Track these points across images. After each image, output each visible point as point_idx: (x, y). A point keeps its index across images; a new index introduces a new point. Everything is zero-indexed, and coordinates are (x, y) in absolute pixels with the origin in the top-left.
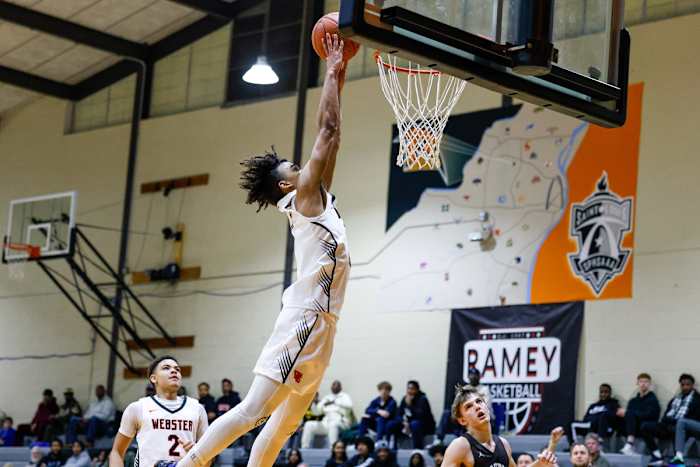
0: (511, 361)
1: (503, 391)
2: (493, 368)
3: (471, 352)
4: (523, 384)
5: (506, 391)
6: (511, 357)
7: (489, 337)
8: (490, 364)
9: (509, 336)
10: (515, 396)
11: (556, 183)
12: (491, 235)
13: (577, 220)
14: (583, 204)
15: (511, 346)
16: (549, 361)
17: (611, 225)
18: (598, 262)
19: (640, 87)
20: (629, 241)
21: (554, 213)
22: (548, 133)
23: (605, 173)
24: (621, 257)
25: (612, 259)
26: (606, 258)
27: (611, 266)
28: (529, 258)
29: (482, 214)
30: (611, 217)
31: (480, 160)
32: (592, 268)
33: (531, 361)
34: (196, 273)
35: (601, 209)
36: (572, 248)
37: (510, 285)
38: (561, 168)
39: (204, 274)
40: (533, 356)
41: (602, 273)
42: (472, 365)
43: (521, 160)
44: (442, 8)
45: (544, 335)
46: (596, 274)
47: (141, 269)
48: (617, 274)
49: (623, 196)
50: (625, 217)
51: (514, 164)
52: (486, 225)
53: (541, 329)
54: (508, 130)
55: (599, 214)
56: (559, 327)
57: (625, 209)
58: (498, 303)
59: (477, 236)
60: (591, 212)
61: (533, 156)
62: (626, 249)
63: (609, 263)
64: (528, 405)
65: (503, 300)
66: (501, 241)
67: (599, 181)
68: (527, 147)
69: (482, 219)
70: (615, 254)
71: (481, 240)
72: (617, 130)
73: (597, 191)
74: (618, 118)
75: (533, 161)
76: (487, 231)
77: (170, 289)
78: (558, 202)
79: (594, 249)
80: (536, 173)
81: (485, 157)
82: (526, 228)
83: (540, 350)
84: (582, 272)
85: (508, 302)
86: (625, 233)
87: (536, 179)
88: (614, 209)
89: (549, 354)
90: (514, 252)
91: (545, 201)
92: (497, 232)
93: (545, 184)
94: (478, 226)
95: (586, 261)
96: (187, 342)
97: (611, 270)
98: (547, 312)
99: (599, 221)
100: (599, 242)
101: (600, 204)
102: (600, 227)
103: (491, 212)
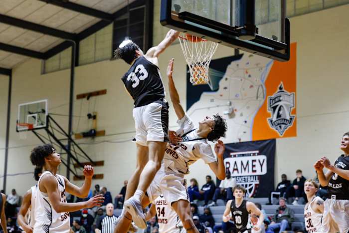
0: (245, 166)
1: (242, 179)
2: (237, 169)
3: (227, 163)
4: (251, 176)
5: (243, 179)
6: (245, 164)
7: (235, 156)
8: (235, 168)
9: (243, 155)
10: (247, 182)
11: (261, 88)
12: (233, 112)
13: (270, 103)
14: (273, 96)
15: (245, 160)
16: (261, 166)
17: (286, 105)
18: (281, 121)
19: (295, 44)
20: (294, 112)
21: (260, 101)
22: (256, 66)
23: (282, 83)
24: (291, 119)
25: (287, 120)
26: (285, 120)
27: (287, 123)
28: (250, 121)
29: (229, 103)
30: (286, 102)
31: (226, 79)
32: (278, 124)
33: (254, 166)
34: (103, 133)
35: (281, 98)
36: (269, 115)
37: (242, 133)
38: (262, 81)
39: (107, 133)
40: (254, 164)
41: (283, 126)
42: (228, 168)
43: (244, 78)
44: (206, 12)
45: (259, 154)
46: (280, 127)
47: (78, 132)
48: (290, 126)
49: (290, 92)
50: (292, 101)
51: (241, 80)
52: (230, 107)
53: (257, 152)
54: (238, 65)
55: (280, 101)
56: (265, 150)
57: (291, 97)
58: (238, 141)
59: (227, 112)
60: (277, 100)
61: (250, 76)
62: (293, 115)
63: (286, 122)
64: (253, 185)
65: (240, 140)
66: (237, 114)
67: (279, 86)
68: (247, 72)
69: (229, 104)
70: (288, 118)
71: (229, 114)
72: (286, 62)
73: (279, 90)
74: (286, 57)
75: (250, 78)
76: (232, 110)
77: (92, 141)
78: (262, 96)
79: (279, 116)
80: (252, 84)
81: (228, 77)
82: (248, 108)
83: (257, 161)
84: (274, 126)
85: (242, 141)
86: (292, 109)
87: (252, 86)
88: (286, 98)
89: (261, 163)
90: (244, 118)
91: (256, 95)
92: (236, 110)
93: (255, 88)
94: (227, 107)
95: (276, 121)
96: (101, 163)
97: (286, 124)
98: (259, 144)
99: (280, 104)
100: (281, 112)
101: (280, 96)
102: (281, 106)
103: (233, 101)
